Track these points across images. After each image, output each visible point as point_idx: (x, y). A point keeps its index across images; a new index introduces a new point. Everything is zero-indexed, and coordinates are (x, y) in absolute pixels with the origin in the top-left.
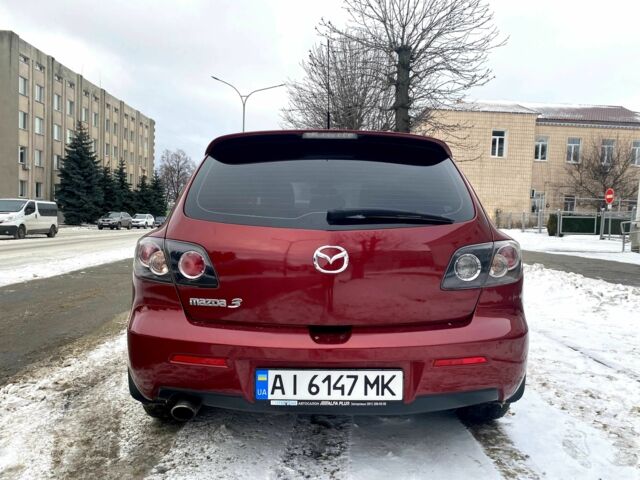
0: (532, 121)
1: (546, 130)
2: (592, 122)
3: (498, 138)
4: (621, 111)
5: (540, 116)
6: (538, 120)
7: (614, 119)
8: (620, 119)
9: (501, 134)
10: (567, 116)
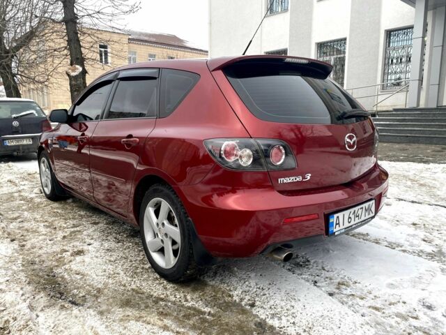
0: (125, 40)
1: (135, 47)
2: (161, 44)
3: (103, 50)
4: (175, 38)
5: (130, 37)
6: (129, 39)
7: (173, 43)
8: (176, 44)
9: (105, 47)
10: (146, 38)
